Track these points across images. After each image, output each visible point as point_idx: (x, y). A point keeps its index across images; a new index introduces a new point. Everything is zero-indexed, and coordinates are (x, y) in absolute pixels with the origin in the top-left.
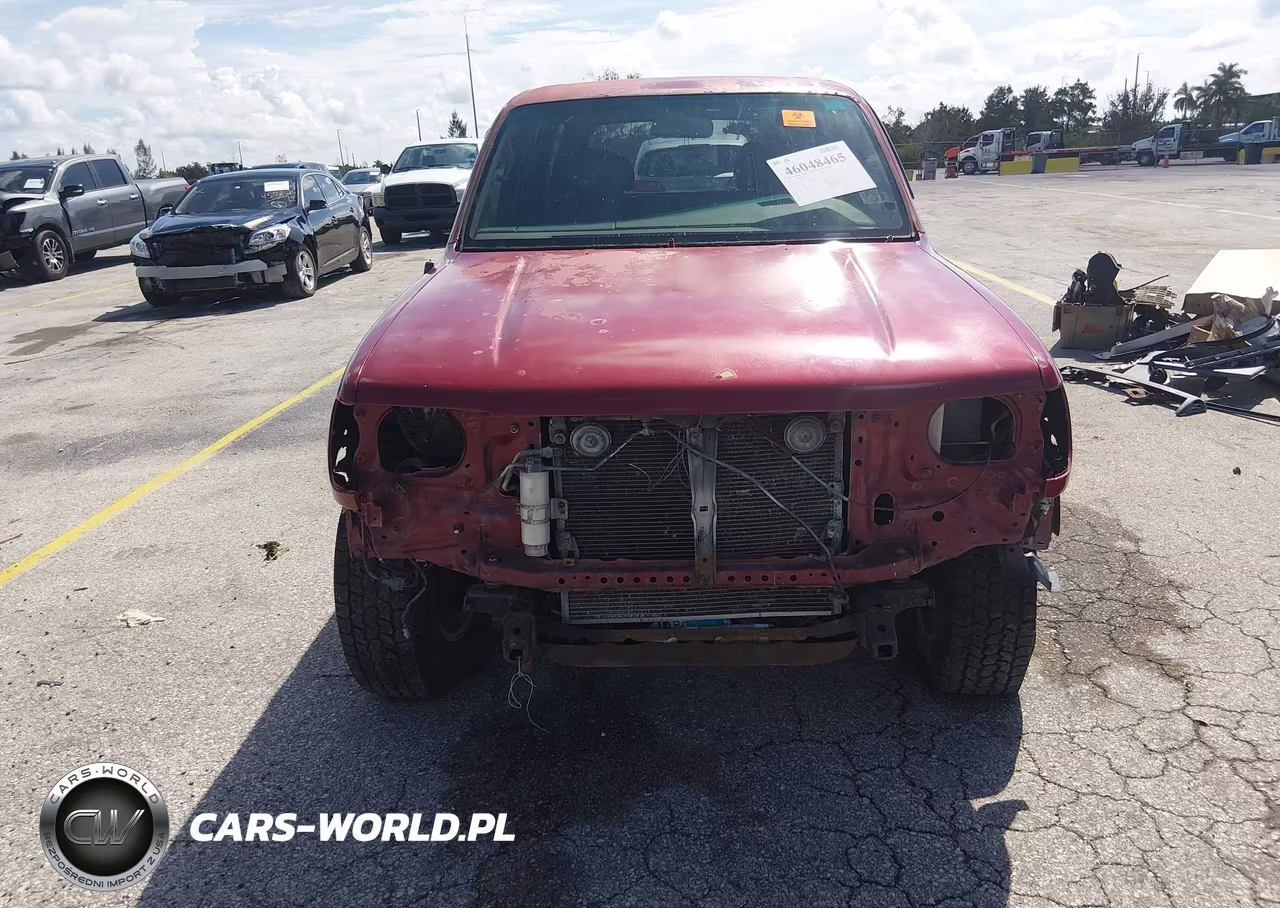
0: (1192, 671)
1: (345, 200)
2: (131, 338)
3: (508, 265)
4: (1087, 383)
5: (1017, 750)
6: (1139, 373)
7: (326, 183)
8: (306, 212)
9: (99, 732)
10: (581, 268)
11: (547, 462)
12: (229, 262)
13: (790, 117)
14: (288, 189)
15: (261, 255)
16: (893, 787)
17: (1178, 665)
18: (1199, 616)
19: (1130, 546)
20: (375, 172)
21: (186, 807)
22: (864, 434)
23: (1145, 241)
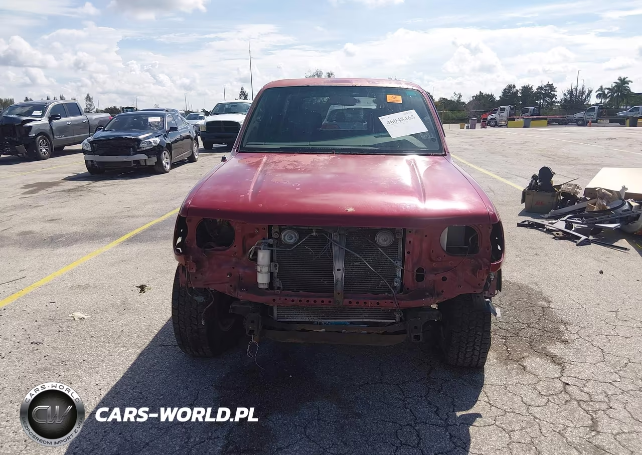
0: (566, 361)
1: (187, 128)
2: (80, 189)
3: (259, 159)
4: (536, 228)
5: (480, 392)
6: (560, 225)
7: (178, 119)
8: (168, 132)
9: (59, 365)
10: (291, 162)
11: (270, 246)
12: (129, 155)
13: (390, 98)
14: (160, 121)
15: (145, 152)
16: (421, 405)
17: (560, 358)
18: (573, 337)
19: (545, 304)
20: (202, 115)
21: (97, 399)
22: (411, 240)
23: (574, 162)
